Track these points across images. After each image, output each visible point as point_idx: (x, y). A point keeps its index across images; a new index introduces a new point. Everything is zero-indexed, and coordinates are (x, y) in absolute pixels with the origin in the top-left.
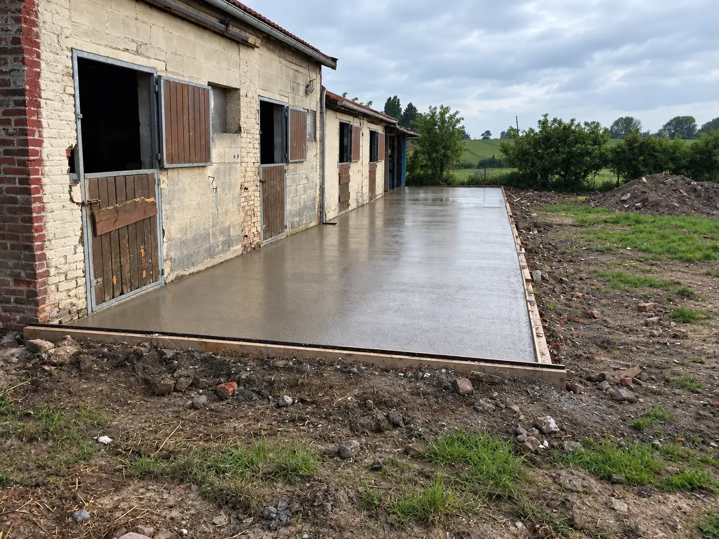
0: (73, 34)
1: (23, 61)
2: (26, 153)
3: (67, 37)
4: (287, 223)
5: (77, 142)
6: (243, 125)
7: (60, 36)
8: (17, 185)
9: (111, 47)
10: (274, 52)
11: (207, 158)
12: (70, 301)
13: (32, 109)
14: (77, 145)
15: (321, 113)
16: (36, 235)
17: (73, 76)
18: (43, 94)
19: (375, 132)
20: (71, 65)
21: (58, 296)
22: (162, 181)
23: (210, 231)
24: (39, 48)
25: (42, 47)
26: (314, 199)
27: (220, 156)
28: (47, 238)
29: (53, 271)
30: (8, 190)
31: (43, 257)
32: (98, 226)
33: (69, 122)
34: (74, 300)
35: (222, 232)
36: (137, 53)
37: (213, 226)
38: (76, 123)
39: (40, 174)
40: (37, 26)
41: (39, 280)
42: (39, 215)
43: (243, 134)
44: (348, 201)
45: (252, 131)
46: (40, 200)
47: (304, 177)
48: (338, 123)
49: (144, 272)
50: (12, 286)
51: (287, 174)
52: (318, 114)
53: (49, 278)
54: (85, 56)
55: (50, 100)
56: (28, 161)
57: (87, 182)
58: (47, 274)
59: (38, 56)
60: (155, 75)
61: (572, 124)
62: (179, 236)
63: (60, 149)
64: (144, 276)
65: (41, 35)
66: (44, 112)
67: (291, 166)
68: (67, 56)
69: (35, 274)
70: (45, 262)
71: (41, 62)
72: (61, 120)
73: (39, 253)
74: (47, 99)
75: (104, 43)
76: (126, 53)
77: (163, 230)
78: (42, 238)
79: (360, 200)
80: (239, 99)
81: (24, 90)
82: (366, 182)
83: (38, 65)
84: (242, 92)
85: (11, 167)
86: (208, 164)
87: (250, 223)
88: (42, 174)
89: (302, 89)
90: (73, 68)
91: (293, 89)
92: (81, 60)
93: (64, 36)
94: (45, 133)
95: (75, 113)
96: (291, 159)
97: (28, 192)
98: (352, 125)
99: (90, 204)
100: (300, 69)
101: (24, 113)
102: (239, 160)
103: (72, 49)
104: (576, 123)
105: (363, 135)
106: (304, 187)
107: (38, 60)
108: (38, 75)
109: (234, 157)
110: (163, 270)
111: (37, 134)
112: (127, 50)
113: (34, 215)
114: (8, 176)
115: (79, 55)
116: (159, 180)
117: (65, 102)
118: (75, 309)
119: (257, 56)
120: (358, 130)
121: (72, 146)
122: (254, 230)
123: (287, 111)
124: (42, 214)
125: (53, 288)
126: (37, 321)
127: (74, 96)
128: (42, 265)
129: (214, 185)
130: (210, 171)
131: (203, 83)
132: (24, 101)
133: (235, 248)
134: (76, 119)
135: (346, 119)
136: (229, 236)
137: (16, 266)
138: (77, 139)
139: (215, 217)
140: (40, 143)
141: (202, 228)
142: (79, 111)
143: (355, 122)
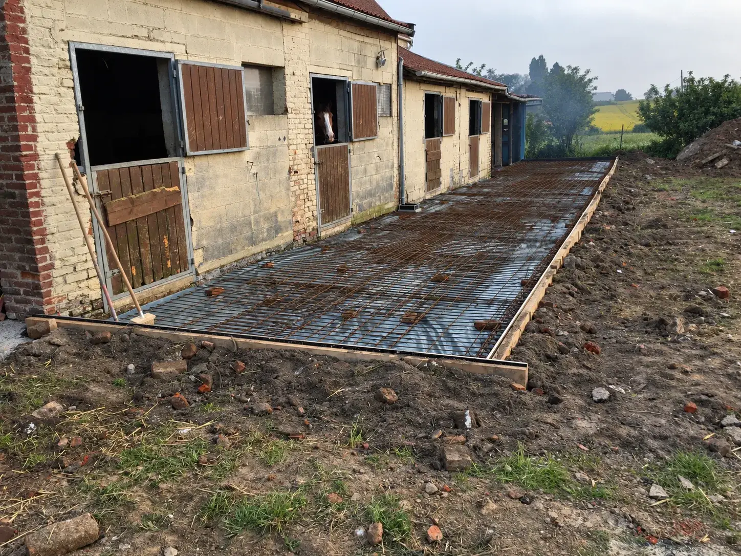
0: (69, 26)
1: (9, 58)
2: (18, 148)
3: (62, 30)
4: (353, 205)
5: (80, 135)
6: (289, 105)
7: (52, 30)
8: (15, 181)
9: (117, 36)
10: (330, 24)
11: (241, 141)
12: (80, 293)
13: (22, 104)
14: (80, 138)
15: (398, 85)
16: (35, 229)
17: (71, 69)
18: (35, 89)
19: (477, 102)
20: (68, 58)
21: (66, 288)
22: (187, 169)
23: (252, 217)
24: (27, 44)
25: (30, 42)
26: (392, 177)
27: (260, 139)
28: (48, 232)
29: (57, 264)
30: (8, 186)
31: (46, 250)
32: (110, 217)
33: (69, 115)
34: (86, 292)
35: (267, 218)
36: (149, 38)
37: (255, 212)
38: (78, 115)
39: (36, 168)
40: (24, 21)
41: (42, 273)
42: (37, 209)
43: (289, 116)
44: (439, 178)
45: (303, 110)
46: (37, 194)
47: (376, 155)
48: (423, 95)
49: (169, 263)
50: (20, 279)
51: (351, 154)
52: (394, 87)
53: (54, 271)
54: (84, 47)
55: (44, 94)
56: (22, 156)
57: (95, 175)
58: (51, 266)
59: (27, 51)
60: (173, 60)
61: (725, 81)
62: (212, 224)
63: (59, 142)
64: (169, 266)
65: (29, 30)
66: (37, 107)
67: (356, 145)
68: (63, 49)
69: (37, 267)
70: (47, 255)
71: (31, 57)
72: (59, 114)
73: (39, 246)
74: (39, 94)
75: (106, 32)
76: (136, 40)
77: (191, 218)
78: (43, 232)
79: (456, 178)
80: (284, 78)
81: (13, 86)
82: (465, 158)
83: (28, 61)
84: (288, 71)
85: (8, 163)
86: (243, 149)
87: (303, 207)
88: (39, 169)
89: (371, 61)
90: (70, 60)
91: (359, 61)
92: (79, 52)
93: (57, 29)
94: (40, 128)
95: (76, 105)
96: (356, 137)
97: (24, 187)
98: (442, 96)
99: (100, 196)
100: (367, 40)
101: (13, 109)
102: (286, 142)
103: (68, 42)
104: (729, 80)
105: (460, 105)
106: (376, 166)
107: (27, 55)
108: (28, 70)
109: (280, 139)
110: (192, 260)
111: (30, 129)
112: (135, 36)
113: (31, 210)
114: (6, 172)
115: (77, 47)
116: (183, 169)
117: (62, 95)
118: (87, 300)
119: (307, 31)
120: (452, 101)
121: (73, 140)
122: (309, 214)
123: (349, 86)
124: (41, 208)
125: (60, 280)
126: (43, 312)
127: (73, 88)
128: (45, 259)
129: (254, 170)
130: (248, 155)
131: (236, 64)
132: (13, 98)
133: (286, 234)
134: (77, 111)
135: (434, 90)
136: (277, 221)
137: (21, 259)
138: (80, 131)
139: (258, 204)
140: (34, 138)
141: (240, 215)
142: (80, 103)
143: (447, 93)
